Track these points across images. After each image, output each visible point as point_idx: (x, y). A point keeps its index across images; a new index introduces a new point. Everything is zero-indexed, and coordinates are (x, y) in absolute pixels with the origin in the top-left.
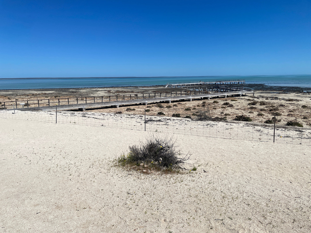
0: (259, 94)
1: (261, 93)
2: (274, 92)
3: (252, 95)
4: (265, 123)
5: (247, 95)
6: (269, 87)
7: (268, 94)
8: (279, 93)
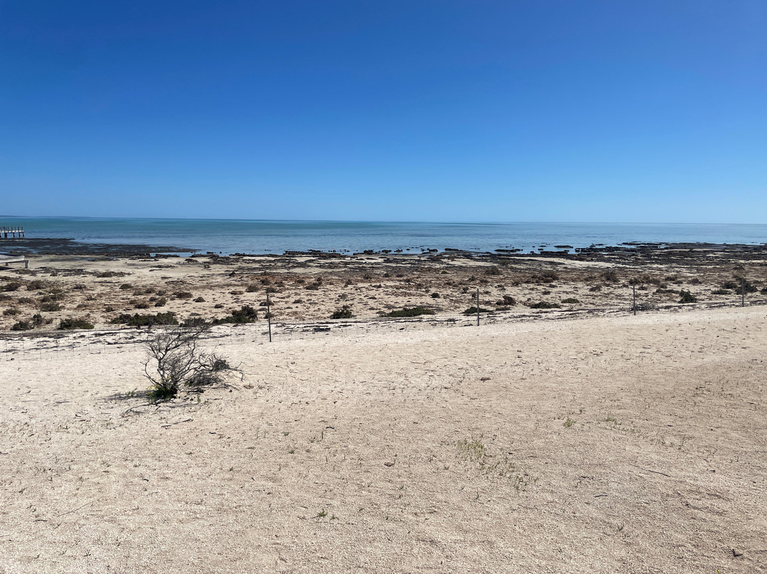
0: (44, 263)
1: (52, 260)
2: (83, 259)
3: (23, 266)
4: (11, 330)
5: (10, 266)
6: (79, 246)
7: (67, 263)
8: (94, 261)
